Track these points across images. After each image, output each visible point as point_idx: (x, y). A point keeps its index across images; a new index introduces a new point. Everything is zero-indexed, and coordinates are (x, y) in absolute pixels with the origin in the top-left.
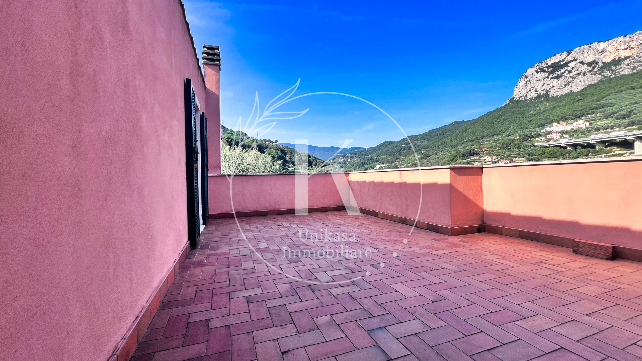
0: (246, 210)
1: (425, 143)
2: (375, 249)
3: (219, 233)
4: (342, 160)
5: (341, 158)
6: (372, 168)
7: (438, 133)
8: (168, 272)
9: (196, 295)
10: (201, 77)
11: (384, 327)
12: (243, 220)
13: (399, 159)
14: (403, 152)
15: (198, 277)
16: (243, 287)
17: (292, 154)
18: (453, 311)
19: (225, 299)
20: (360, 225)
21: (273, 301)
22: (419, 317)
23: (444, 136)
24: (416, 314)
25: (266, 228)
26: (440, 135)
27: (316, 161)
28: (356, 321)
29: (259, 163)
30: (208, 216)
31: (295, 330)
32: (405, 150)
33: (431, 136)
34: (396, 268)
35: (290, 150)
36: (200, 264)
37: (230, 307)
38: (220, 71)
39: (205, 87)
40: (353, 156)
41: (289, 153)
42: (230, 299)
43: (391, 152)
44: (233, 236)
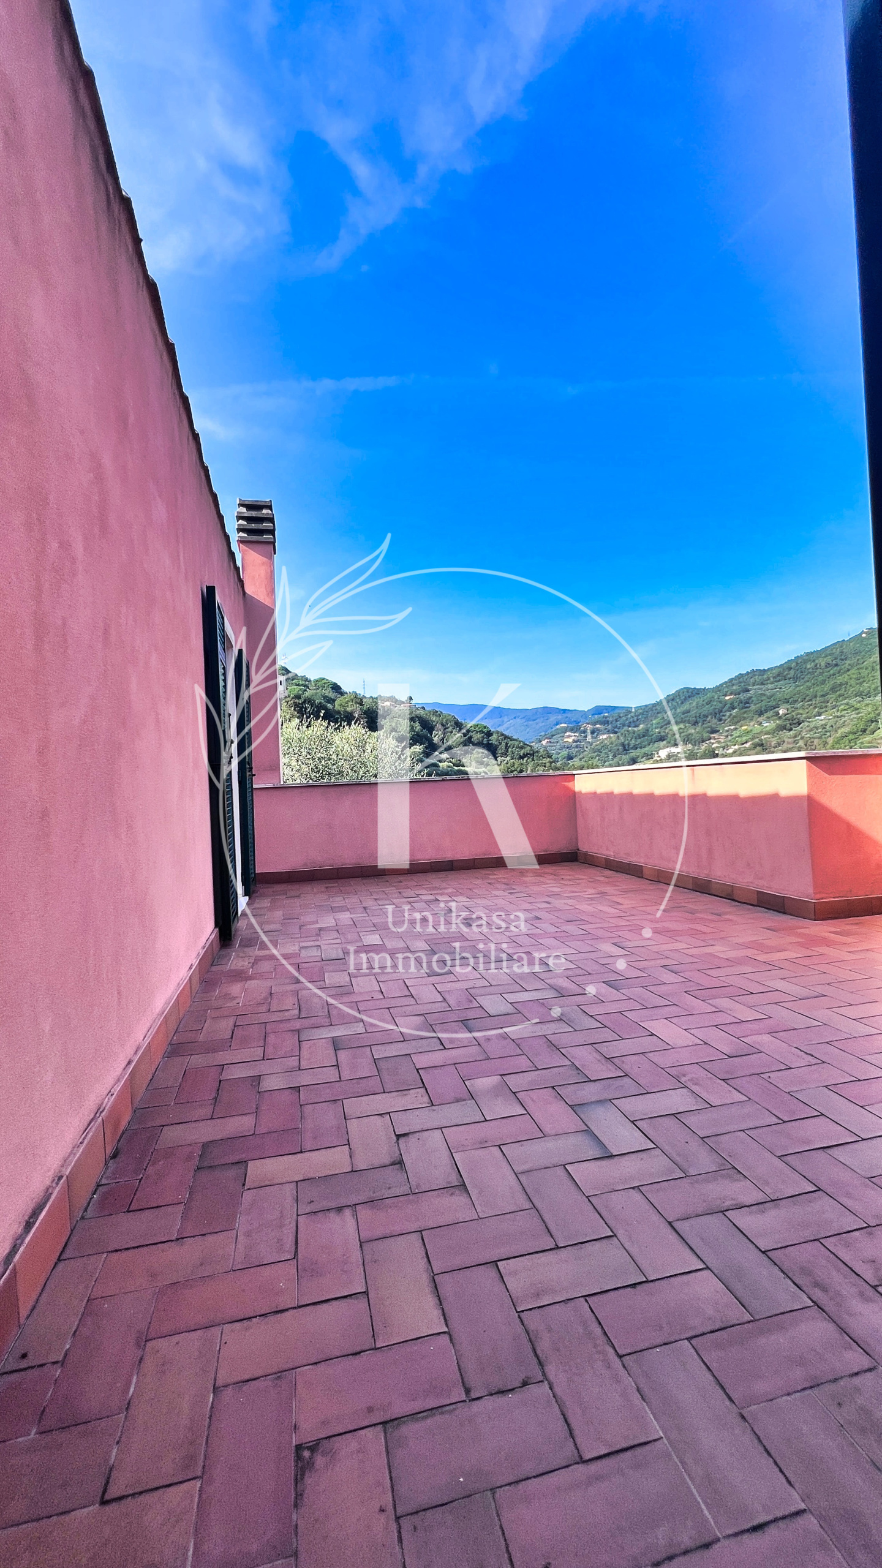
0: (338, 864)
1: (787, 689)
2: (623, 948)
3: (279, 914)
4: (570, 740)
5: (567, 734)
6: (649, 756)
7: (822, 662)
8: (180, 987)
9: (233, 1033)
10: (235, 572)
11: (610, 1100)
12: (331, 885)
13: (718, 731)
14: (728, 714)
15: (235, 1002)
16: (327, 1020)
17: (448, 728)
18: (768, 1074)
19: (290, 1042)
20: (599, 896)
21: (387, 1047)
22: (689, 1084)
23: (839, 668)
24: (683, 1080)
25: (380, 903)
26: (826, 666)
27: (507, 744)
28: (553, 1087)
29: (366, 754)
30: (254, 879)
31: (426, 1099)
32: (734, 709)
33: (803, 670)
34: (662, 989)
35: (443, 719)
36: (240, 976)
37: (299, 1056)
38: (275, 553)
39: (244, 593)
40: (598, 729)
41: (439, 726)
42: (299, 1041)
43: (698, 715)
44: (308, 919)
